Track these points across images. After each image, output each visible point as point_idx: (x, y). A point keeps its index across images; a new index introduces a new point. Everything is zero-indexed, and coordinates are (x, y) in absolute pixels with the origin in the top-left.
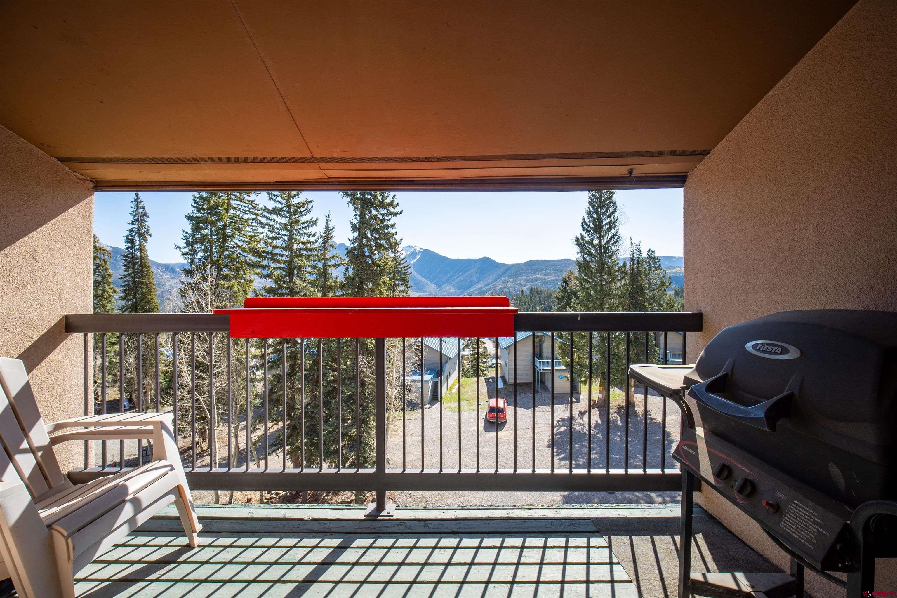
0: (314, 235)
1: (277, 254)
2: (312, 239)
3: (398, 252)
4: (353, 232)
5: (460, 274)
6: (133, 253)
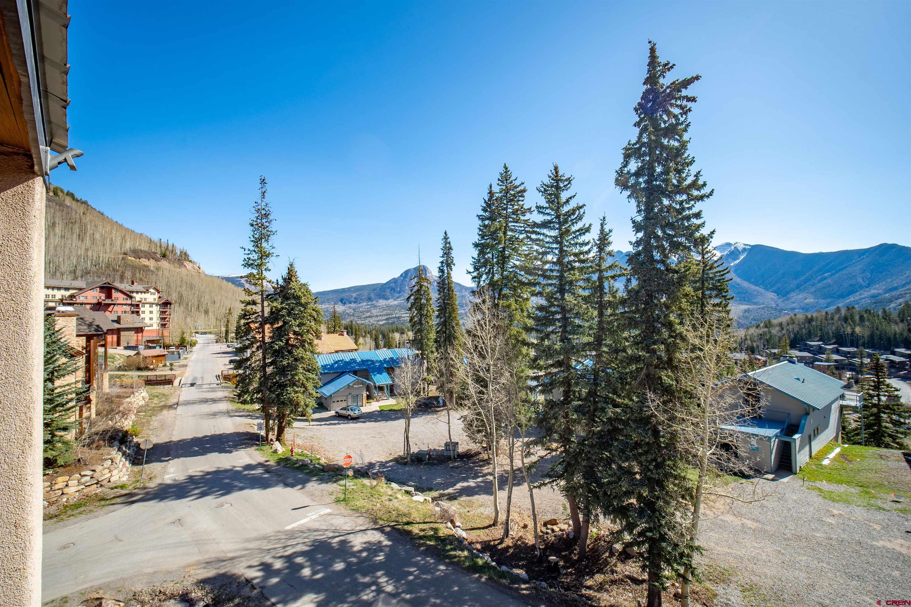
0: (588, 243)
1: (547, 270)
2: (585, 248)
3: (707, 252)
4: (636, 233)
5: (826, 274)
6: (443, 281)
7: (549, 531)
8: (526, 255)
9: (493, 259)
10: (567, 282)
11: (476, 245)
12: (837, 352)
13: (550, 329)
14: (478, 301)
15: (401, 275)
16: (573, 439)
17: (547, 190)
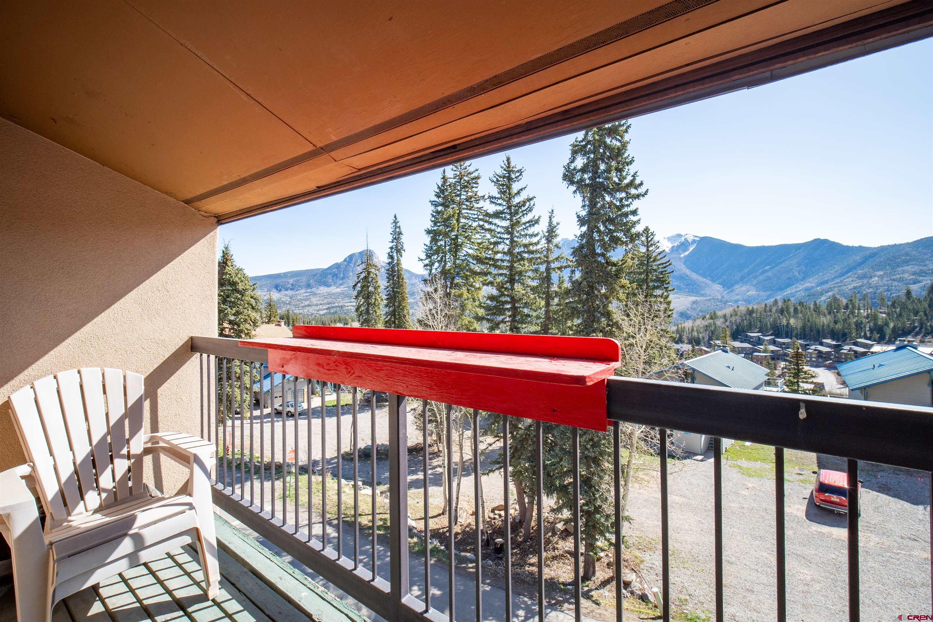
0: (537, 235)
1: (498, 260)
2: (535, 240)
3: (651, 245)
4: (581, 227)
5: (768, 267)
6: (393, 267)
7: (497, 517)
8: (479, 244)
9: (445, 246)
10: (517, 272)
11: (429, 232)
12: (774, 343)
13: (500, 318)
14: (430, 289)
15: (345, 260)
16: (520, 426)
17: (499, 181)
